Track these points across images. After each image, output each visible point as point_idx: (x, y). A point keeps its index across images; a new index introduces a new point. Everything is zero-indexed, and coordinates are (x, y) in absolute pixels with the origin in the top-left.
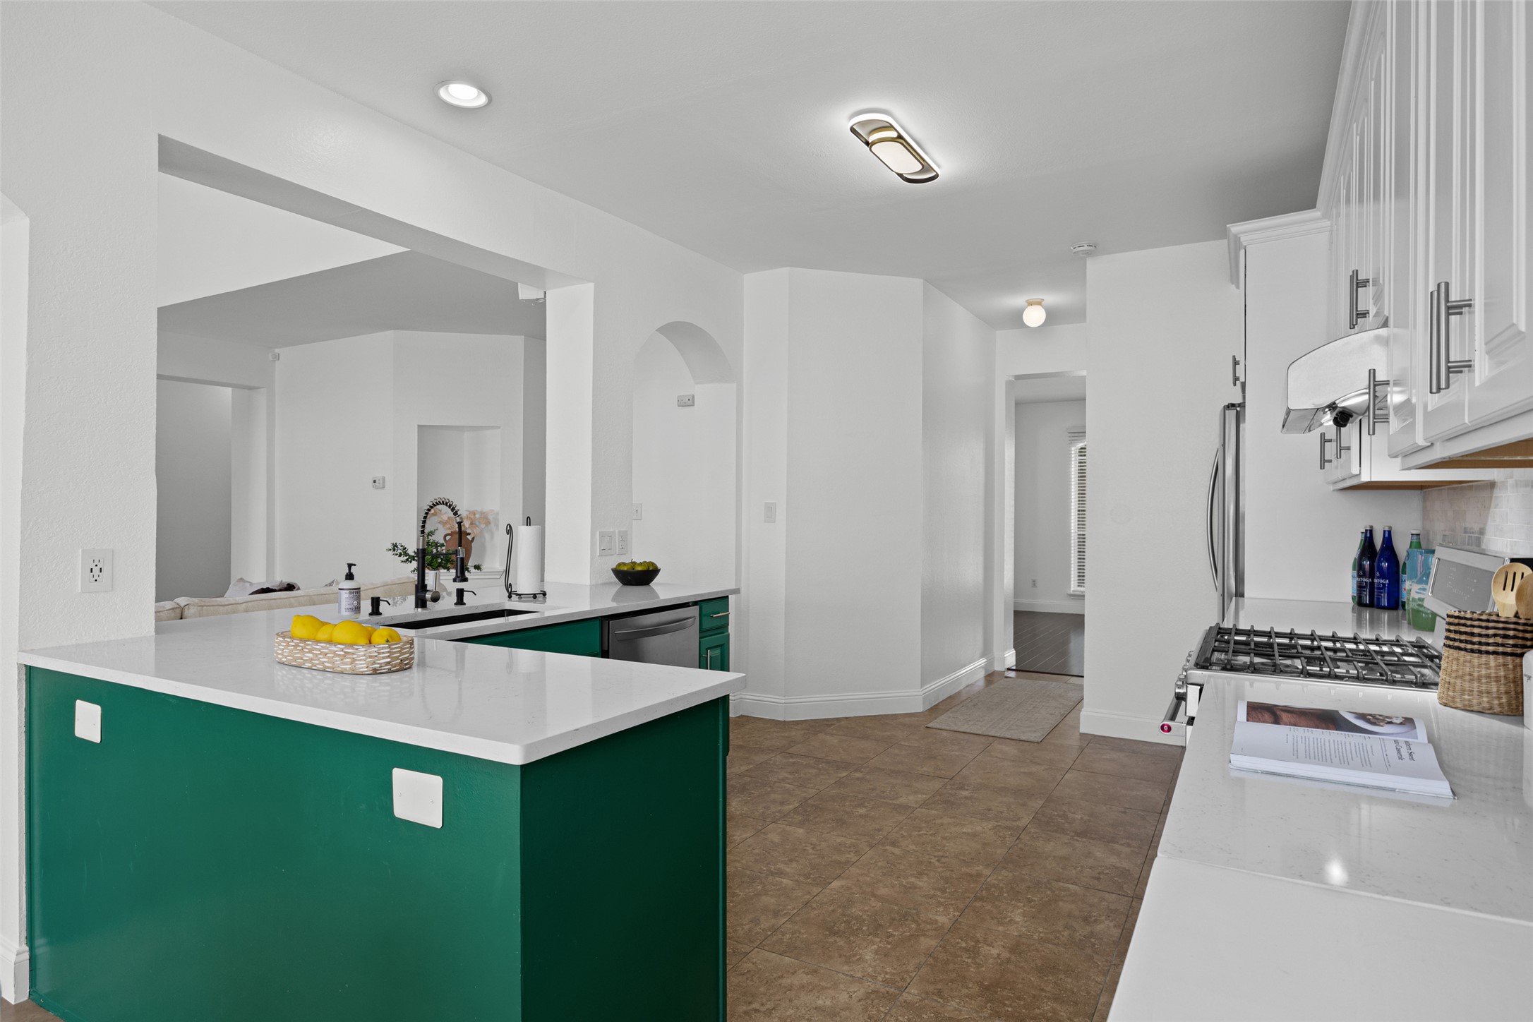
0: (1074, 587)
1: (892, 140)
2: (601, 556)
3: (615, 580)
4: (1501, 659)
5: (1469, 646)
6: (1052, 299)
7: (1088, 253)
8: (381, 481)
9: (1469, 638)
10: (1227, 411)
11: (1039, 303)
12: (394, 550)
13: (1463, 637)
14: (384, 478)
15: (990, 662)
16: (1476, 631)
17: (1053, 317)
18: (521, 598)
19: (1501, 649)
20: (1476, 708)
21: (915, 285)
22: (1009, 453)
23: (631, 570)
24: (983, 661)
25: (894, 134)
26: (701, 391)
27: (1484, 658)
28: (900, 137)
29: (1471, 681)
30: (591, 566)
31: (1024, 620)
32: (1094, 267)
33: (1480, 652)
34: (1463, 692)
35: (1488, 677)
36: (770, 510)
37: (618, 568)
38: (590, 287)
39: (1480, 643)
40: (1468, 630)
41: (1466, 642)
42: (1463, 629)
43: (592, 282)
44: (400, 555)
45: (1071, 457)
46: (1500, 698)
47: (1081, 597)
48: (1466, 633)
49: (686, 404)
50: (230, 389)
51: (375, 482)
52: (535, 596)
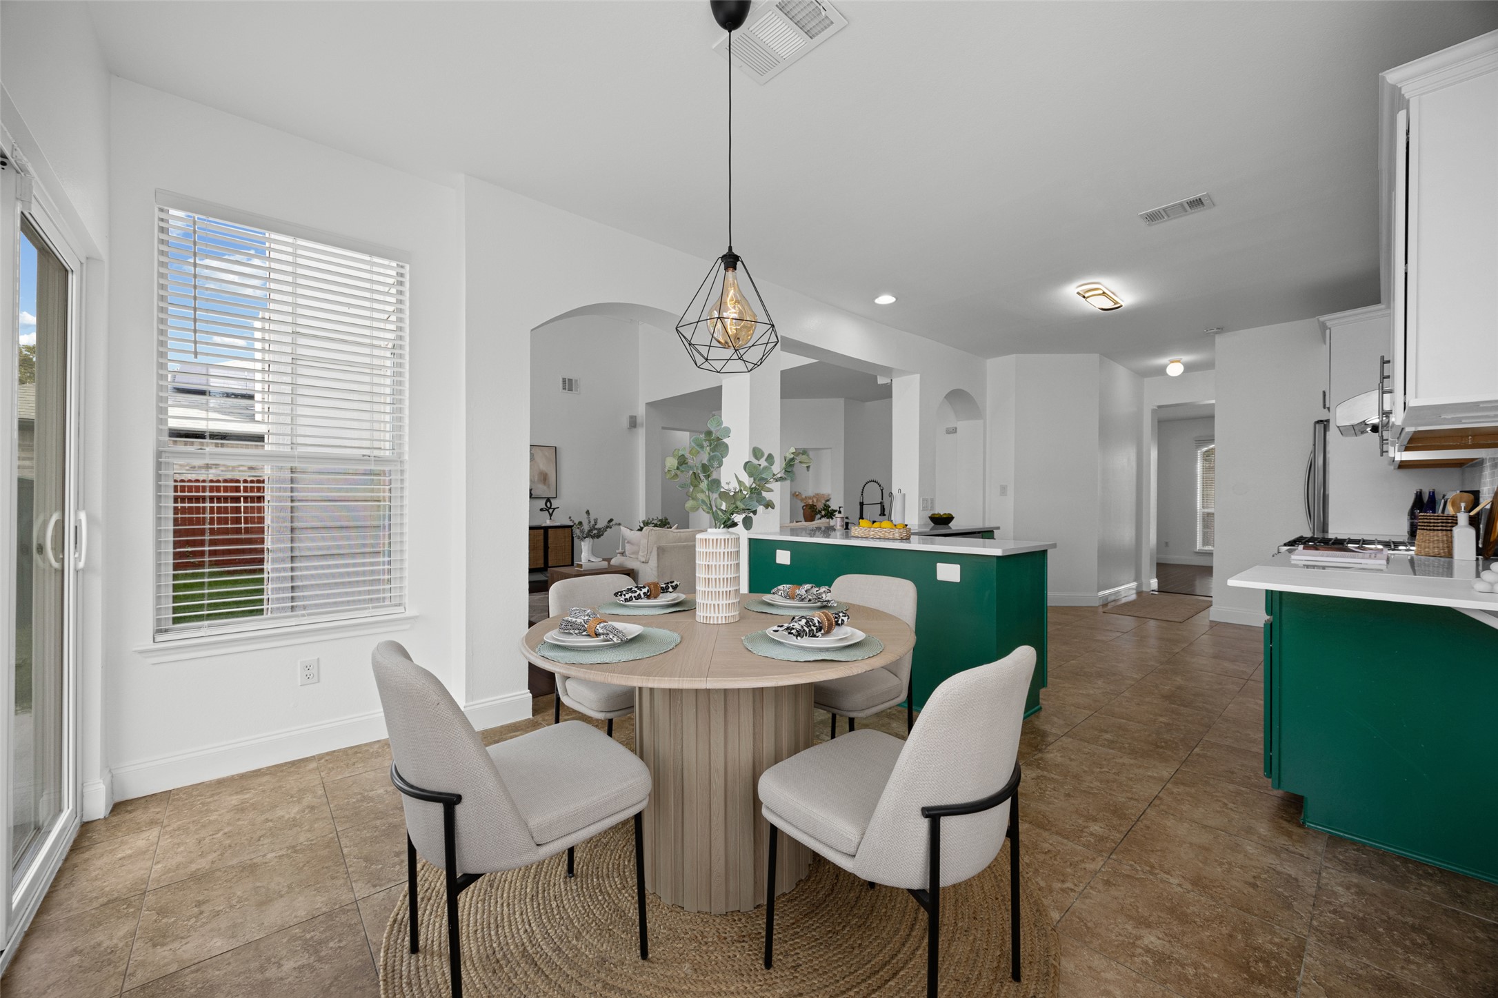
0: (1199, 546)
1: (1100, 295)
3: (930, 522)
4: (1444, 533)
5: (1428, 528)
6: (1188, 358)
7: (1217, 333)
9: (1428, 524)
10: (1317, 425)
11: (1179, 361)
13: (1426, 524)
15: (1139, 586)
16: (1432, 521)
17: (1189, 368)
19: (1444, 528)
20: (1432, 554)
21: (1095, 357)
22: (1154, 454)
24: (1134, 585)
25: (1101, 292)
26: (962, 425)
27: (1436, 532)
28: (1104, 293)
29: (1429, 543)
31: (1162, 569)
32: (1219, 339)
33: (1434, 530)
34: (1425, 548)
35: (1438, 540)
36: (1003, 490)
37: (933, 516)
38: (918, 376)
39: (1434, 526)
40: (1428, 521)
41: (1427, 526)
42: (1426, 521)
43: (917, 373)
45: (1197, 458)
46: (1443, 550)
47: (1210, 554)
48: (1427, 522)
49: (952, 432)
50: (688, 433)
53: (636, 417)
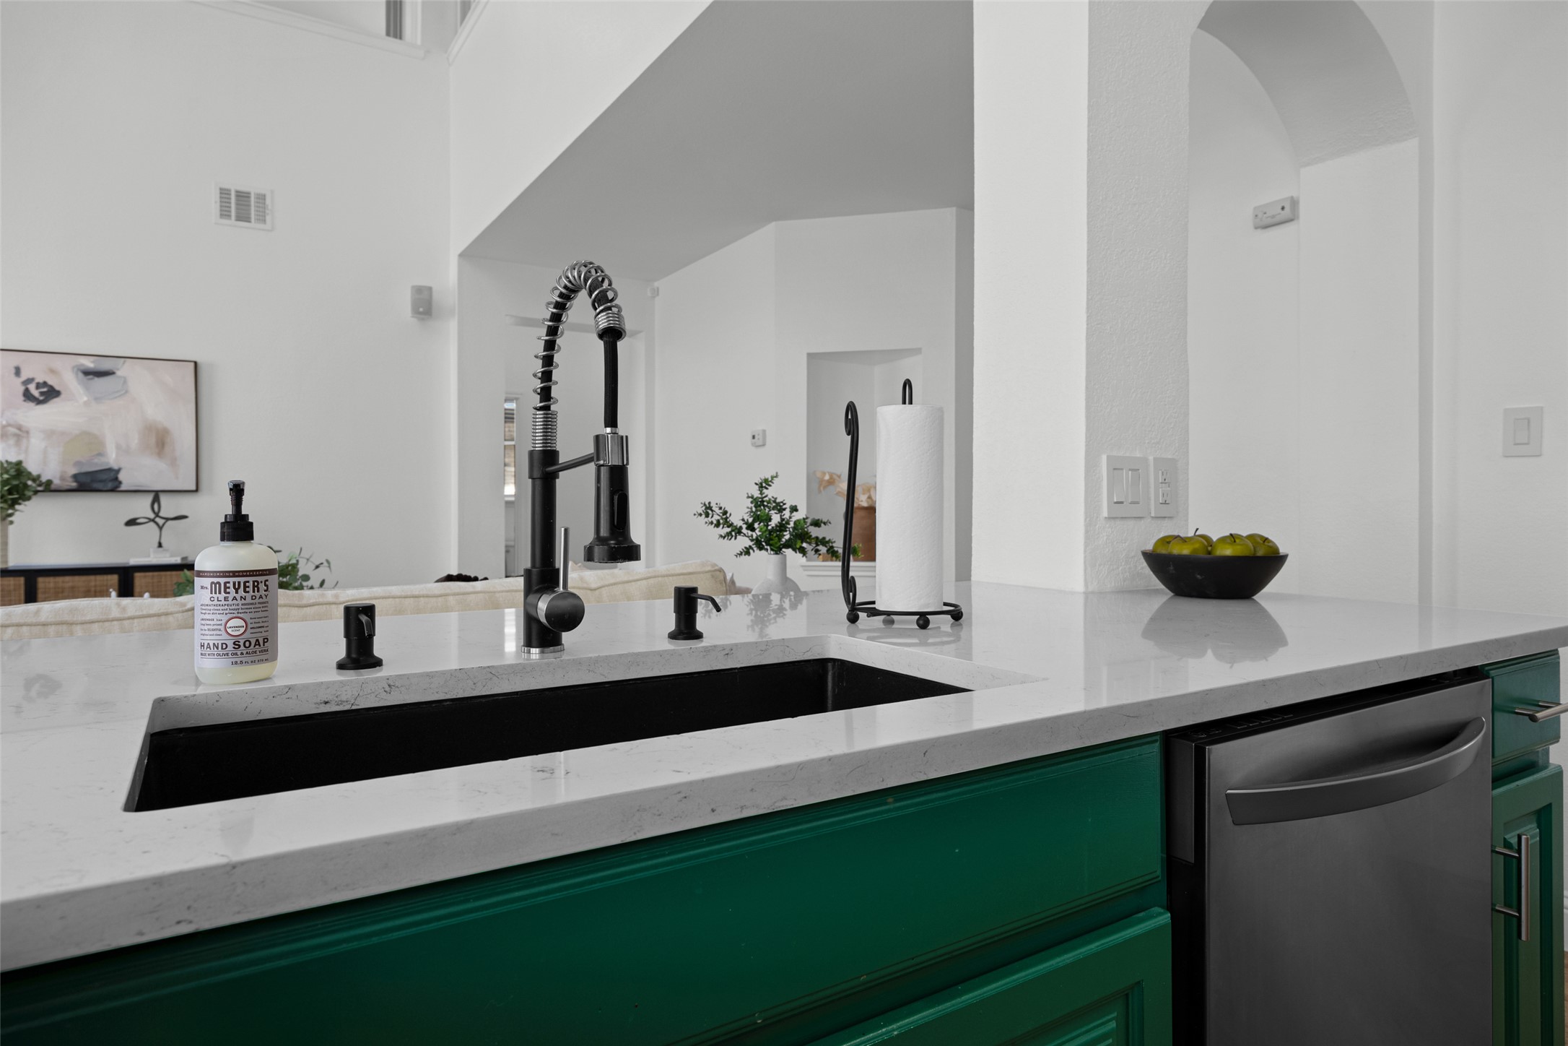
2: (1110, 518)
3: (1157, 583)
8: (761, 437)
12: (707, 515)
14: (764, 431)
18: (892, 622)
23: (1202, 555)
30: (1086, 545)
37: (1163, 551)
44: (718, 525)
49: (1277, 219)
51: (754, 437)
52: (923, 620)
53: (430, 289)
